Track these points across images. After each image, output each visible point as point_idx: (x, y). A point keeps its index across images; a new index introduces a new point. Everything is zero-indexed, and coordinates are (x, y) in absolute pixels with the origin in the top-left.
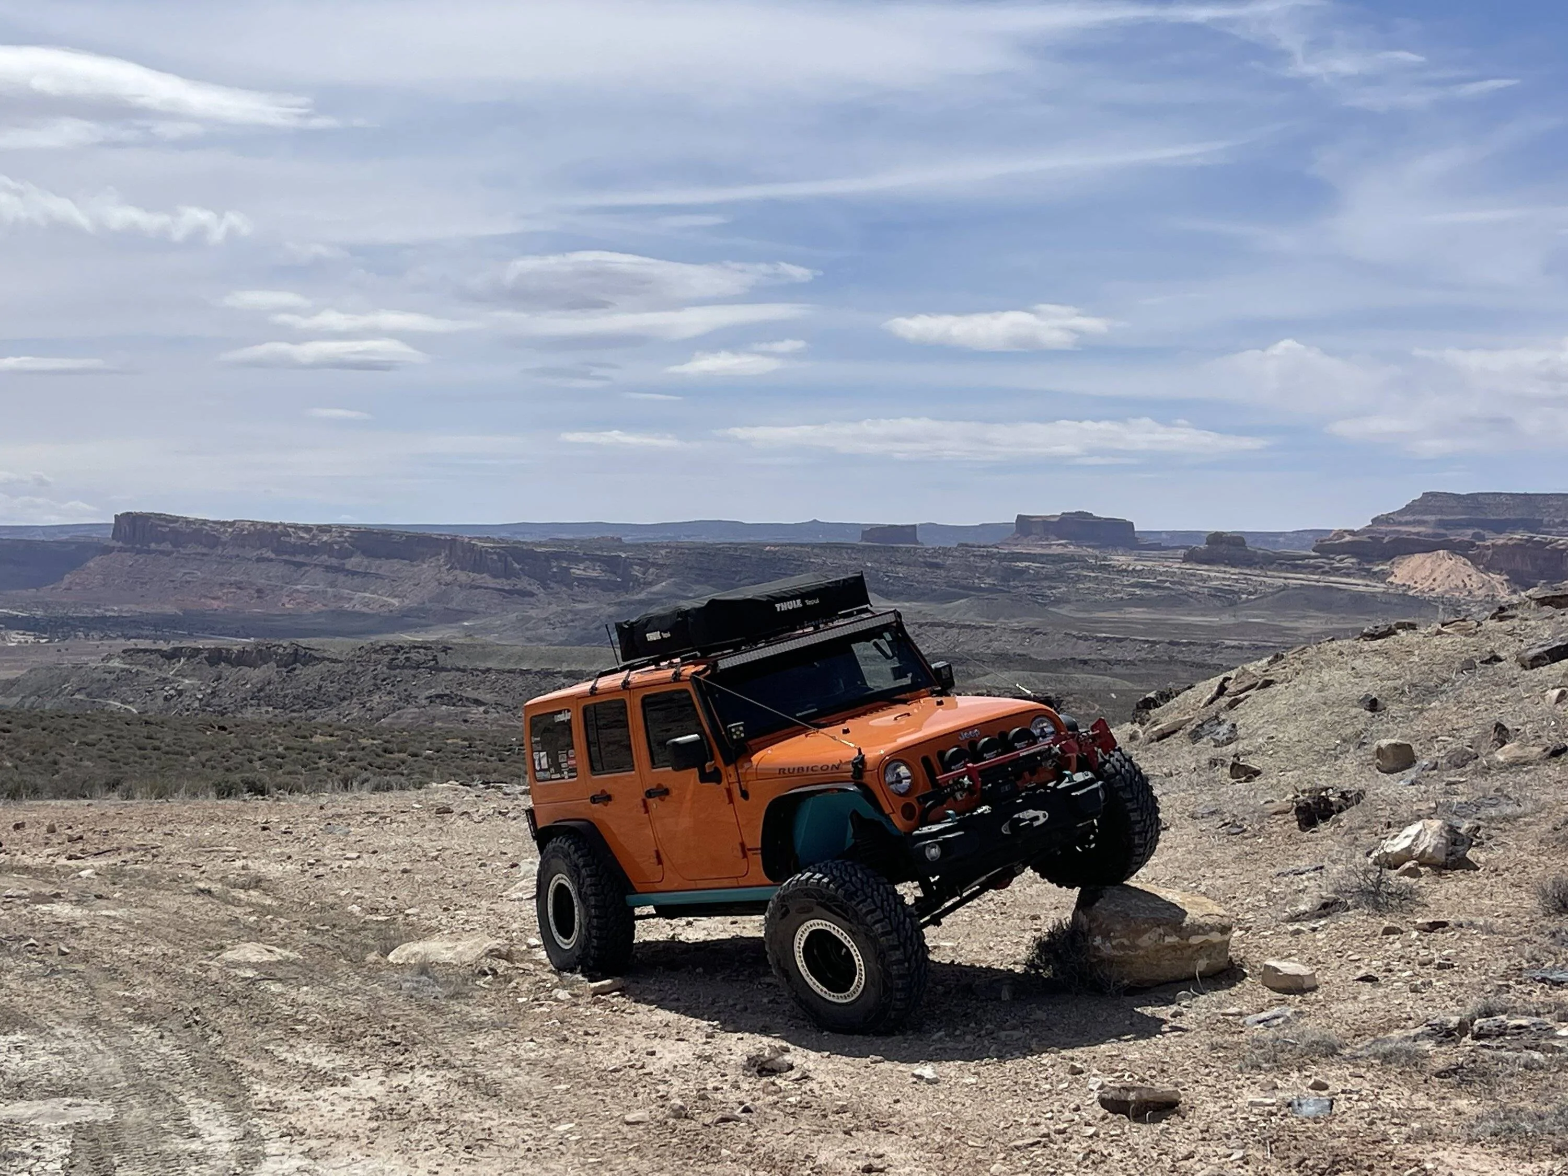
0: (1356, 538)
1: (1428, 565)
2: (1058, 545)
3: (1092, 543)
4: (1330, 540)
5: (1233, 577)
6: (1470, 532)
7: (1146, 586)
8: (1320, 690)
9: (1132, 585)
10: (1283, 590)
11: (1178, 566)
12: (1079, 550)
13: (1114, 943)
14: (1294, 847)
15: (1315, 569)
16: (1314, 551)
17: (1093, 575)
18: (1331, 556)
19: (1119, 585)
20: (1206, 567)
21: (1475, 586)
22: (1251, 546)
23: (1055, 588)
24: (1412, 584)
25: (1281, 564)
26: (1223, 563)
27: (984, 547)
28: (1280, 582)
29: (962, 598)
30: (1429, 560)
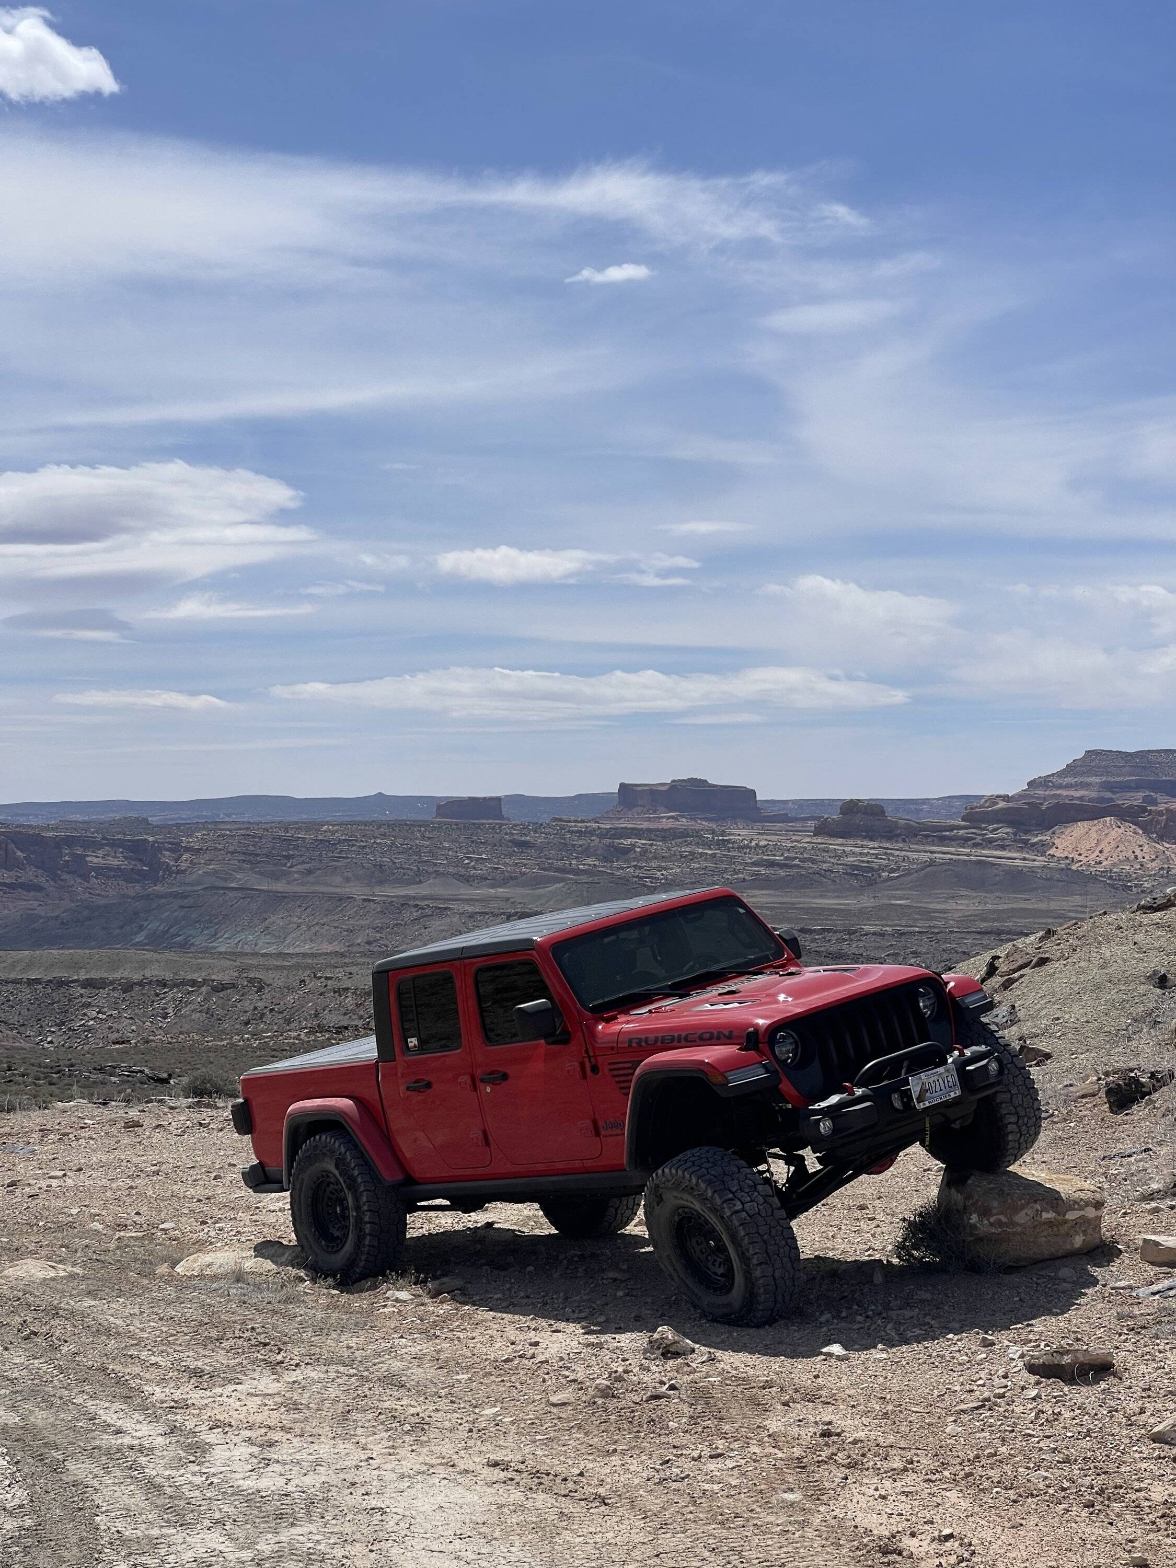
0: (1011, 805)
1: (1093, 834)
2: (669, 818)
3: (708, 815)
4: (981, 807)
5: (872, 852)
6: (1140, 795)
7: (772, 864)
8: (1102, 967)
9: (754, 864)
10: (930, 865)
11: (808, 840)
12: (693, 823)
13: (992, 1220)
14: (1111, 1131)
15: (965, 841)
16: (963, 820)
17: (710, 852)
18: (983, 825)
19: (740, 864)
20: (840, 841)
21: (1147, 857)
22: (890, 816)
23: (665, 869)
24: (1077, 857)
25: (926, 836)
26: (861, 836)
27: (582, 821)
28: (925, 857)
29: (555, 883)
30: (1094, 829)
